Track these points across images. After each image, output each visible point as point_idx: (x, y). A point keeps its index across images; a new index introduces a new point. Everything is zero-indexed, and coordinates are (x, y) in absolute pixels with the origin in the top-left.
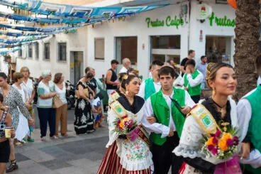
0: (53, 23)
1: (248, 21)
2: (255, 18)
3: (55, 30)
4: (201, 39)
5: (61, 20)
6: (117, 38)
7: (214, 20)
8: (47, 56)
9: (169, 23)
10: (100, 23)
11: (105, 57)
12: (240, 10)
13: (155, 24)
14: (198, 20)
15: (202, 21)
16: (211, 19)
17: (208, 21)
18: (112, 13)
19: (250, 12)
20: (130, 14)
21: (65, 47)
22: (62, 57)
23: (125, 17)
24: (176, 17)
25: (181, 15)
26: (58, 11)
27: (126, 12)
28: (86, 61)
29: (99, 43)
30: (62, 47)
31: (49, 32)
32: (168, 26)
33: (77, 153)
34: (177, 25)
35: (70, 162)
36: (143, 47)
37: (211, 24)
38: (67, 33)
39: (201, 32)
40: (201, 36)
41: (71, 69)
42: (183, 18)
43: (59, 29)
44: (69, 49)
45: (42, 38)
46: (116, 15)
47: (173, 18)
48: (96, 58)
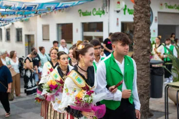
0: (11, 14)
1: (142, 13)
2: (147, 10)
3: (13, 20)
4: (118, 24)
5: (16, 12)
6: (58, 25)
7: (127, 11)
8: (8, 38)
9: (95, 13)
10: (45, 14)
11: (50, 38)
12: (136, 5)
13: (85, 14)
14: (115, 11)
15: (118, 12)
16: (125, 10)
17: (122, 12)
18: (53, 7)
19: (143, 6)
20: (66, 7)
21: (21, 32)
22: (19, 39)
23: (63, 9)
24: (99, 9)
25: (103, 7)
26: (13, 6)
27: (63, 6)
28: (36, 42)
29: (46, 28)
30: (19, 31)
31: (8, 21)
32: (94, 15)
33: (26, 108)
34: (100, 14)
35: (20, 115)
36: (77, 31)
37: (125, 14)
38: (22, 21)
39: (118, 19)
40: (118, 22)
41: (26, 47)
42: (105, 10)
43: (16, 19)
44: (24, 33)
45: (4, 25)
46: (56, 8)
47: (97, 10)
48: (44, 40)
